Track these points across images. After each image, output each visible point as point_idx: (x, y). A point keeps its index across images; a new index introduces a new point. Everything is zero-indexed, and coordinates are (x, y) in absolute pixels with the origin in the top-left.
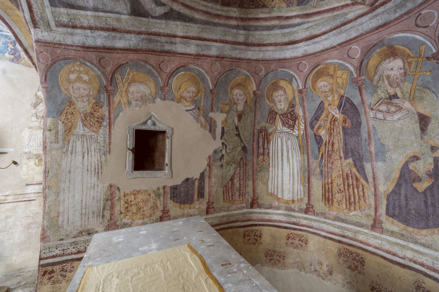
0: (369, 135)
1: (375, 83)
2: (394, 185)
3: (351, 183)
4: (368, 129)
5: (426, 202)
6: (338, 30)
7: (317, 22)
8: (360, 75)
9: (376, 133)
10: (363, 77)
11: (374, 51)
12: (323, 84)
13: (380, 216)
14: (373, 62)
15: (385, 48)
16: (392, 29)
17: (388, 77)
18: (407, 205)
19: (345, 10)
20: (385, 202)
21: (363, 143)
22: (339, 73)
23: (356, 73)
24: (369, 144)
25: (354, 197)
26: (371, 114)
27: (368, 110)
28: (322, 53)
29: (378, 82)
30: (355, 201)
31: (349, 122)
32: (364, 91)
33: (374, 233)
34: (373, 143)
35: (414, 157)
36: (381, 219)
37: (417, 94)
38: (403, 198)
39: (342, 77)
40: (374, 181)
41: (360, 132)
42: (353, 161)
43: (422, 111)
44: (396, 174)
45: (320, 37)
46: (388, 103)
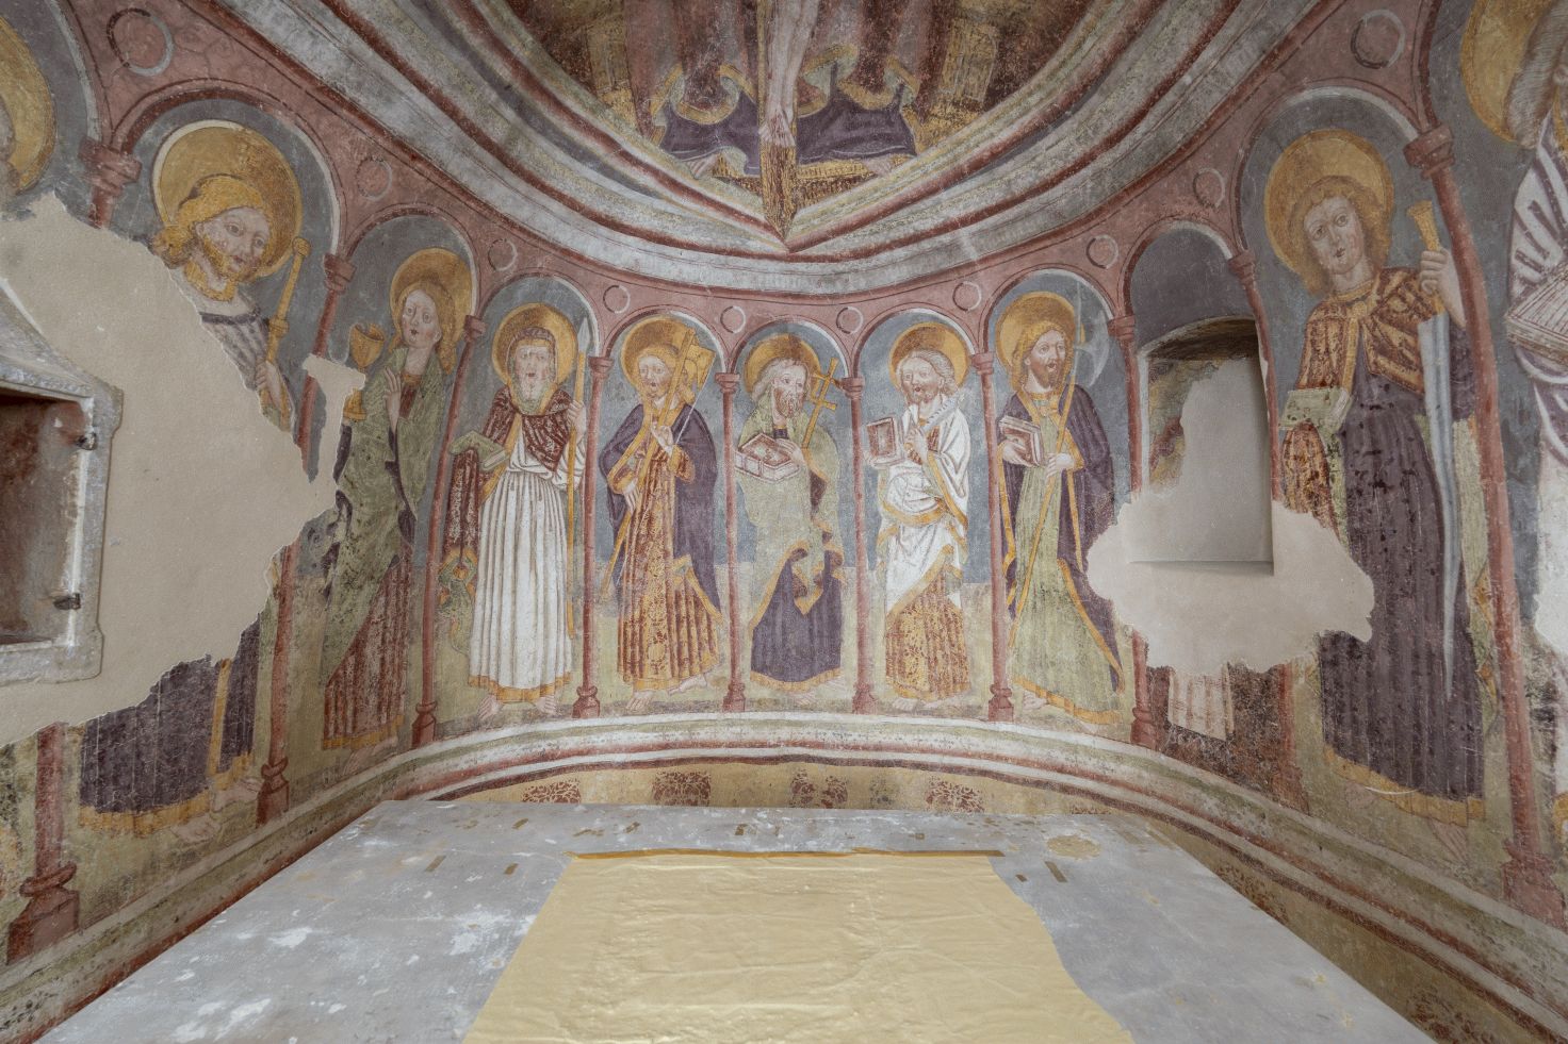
0: (729, 505)
1: (754, 396)
2: (766, 606)
3: (683, 614)
4: (729, 490)
5: (811, 631)
6: (722, 258)
7: (687, 214)
8: (732, 370)
9: (741, 502)
10: (737, 378)
11: (769, 334)
12: (651, 362)
13: (740, 676)
14: (761, 354)
15: (786, 337)
16: (806, 310)
17: (779, 393)
18: (785, 640)
19: (749, 228)
20: (749, 644)
21: (718, 521)
22: (693, 350)
23: (727, 364)
24: (728, 523)
25: (690, 645)
26: (738, 460)
27: (733, 449)
28: (670, 288)
29: (760, 397)
30: (691, 655)
31: (691, 467)
32: (732, 408)
33: (729, 715)
34: (735, 522)
35: (800, 550)
36: (743, 681)
37: (814, 439)
38: (778, 630)
39: (697, 363)
40: (731, 604)
41: (711, 495)
42: (694, 561)
43: (816, 470)
44: (771, 586)
45: (680, 250)
46: (771, 445)
